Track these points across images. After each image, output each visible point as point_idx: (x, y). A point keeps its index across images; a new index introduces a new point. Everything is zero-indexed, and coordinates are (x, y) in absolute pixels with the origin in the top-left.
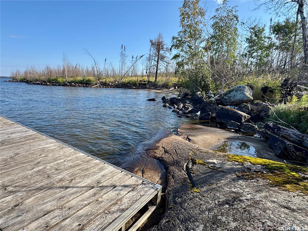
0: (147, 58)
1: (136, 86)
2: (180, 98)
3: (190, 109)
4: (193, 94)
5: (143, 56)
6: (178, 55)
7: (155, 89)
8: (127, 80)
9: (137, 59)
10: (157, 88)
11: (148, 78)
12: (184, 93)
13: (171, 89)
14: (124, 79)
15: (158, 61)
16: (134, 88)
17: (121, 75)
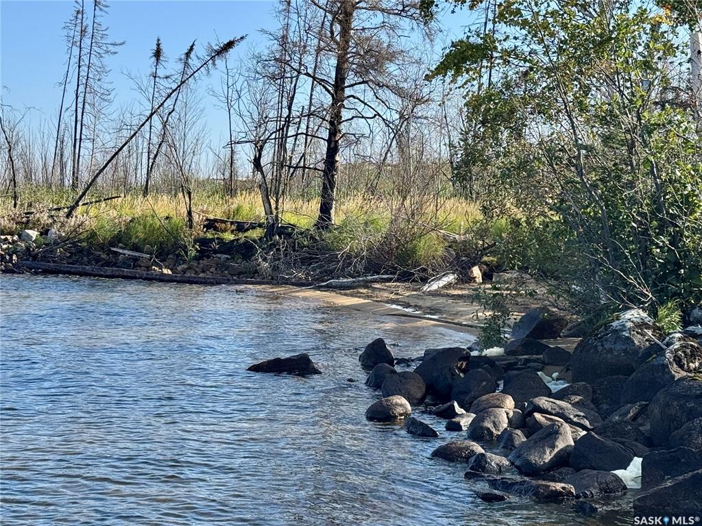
0: (259, 59)
1: (179, 259)
2: (495, 351)
3: (567, 438)
4: (590, 321)
5: (230, 45)
6: (477, 47)
7: (315, 283)
8: (114, 213)
9: (186, 64)
10: (331, 274)
11: (266, 200)
12: (529, 318)
13: (435, 286)
14: (93, 212)
15: (339, 85)
16: (163, 279)
17: (68, 182)
